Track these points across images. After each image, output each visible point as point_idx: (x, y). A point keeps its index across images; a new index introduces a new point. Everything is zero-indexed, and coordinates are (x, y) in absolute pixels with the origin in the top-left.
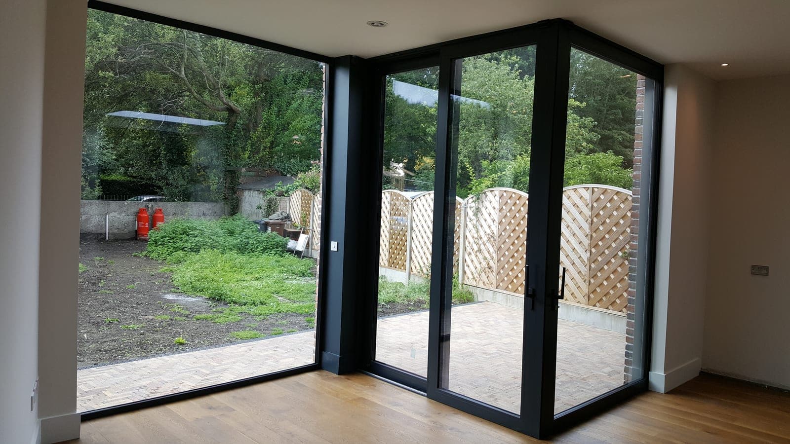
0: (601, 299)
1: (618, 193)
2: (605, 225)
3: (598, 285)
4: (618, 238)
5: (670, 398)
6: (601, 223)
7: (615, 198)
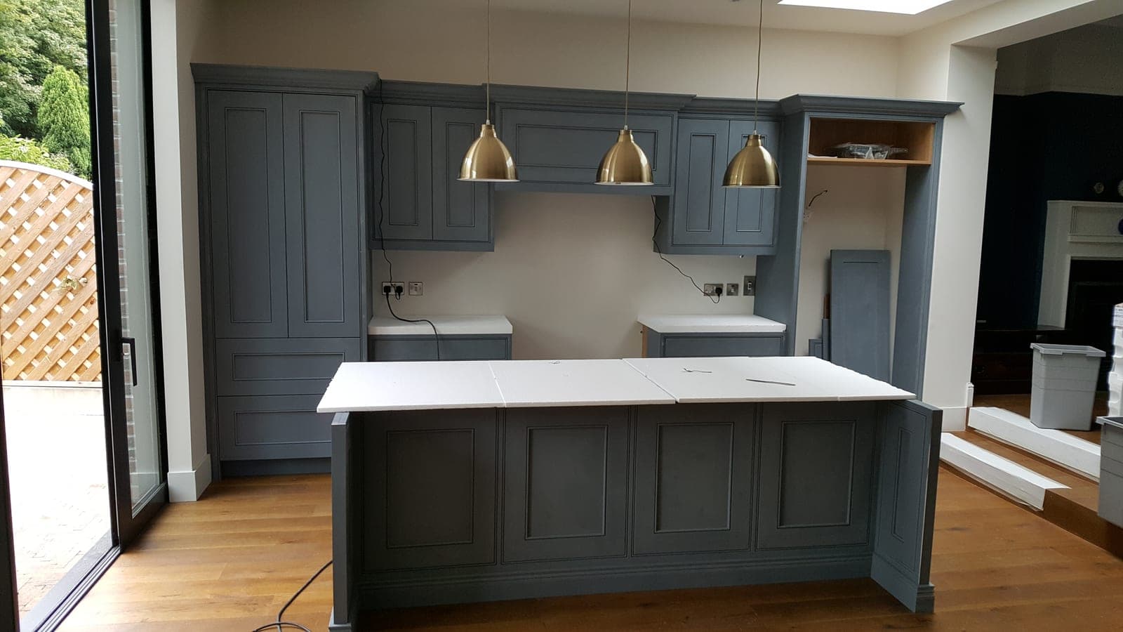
0: (30, 365)
1: (42, 176)
2: (23, 234)
3: (20, 342)
4: (50, 256)
5: (207, 505)
6: (14, 231)
7: (37, 184)
